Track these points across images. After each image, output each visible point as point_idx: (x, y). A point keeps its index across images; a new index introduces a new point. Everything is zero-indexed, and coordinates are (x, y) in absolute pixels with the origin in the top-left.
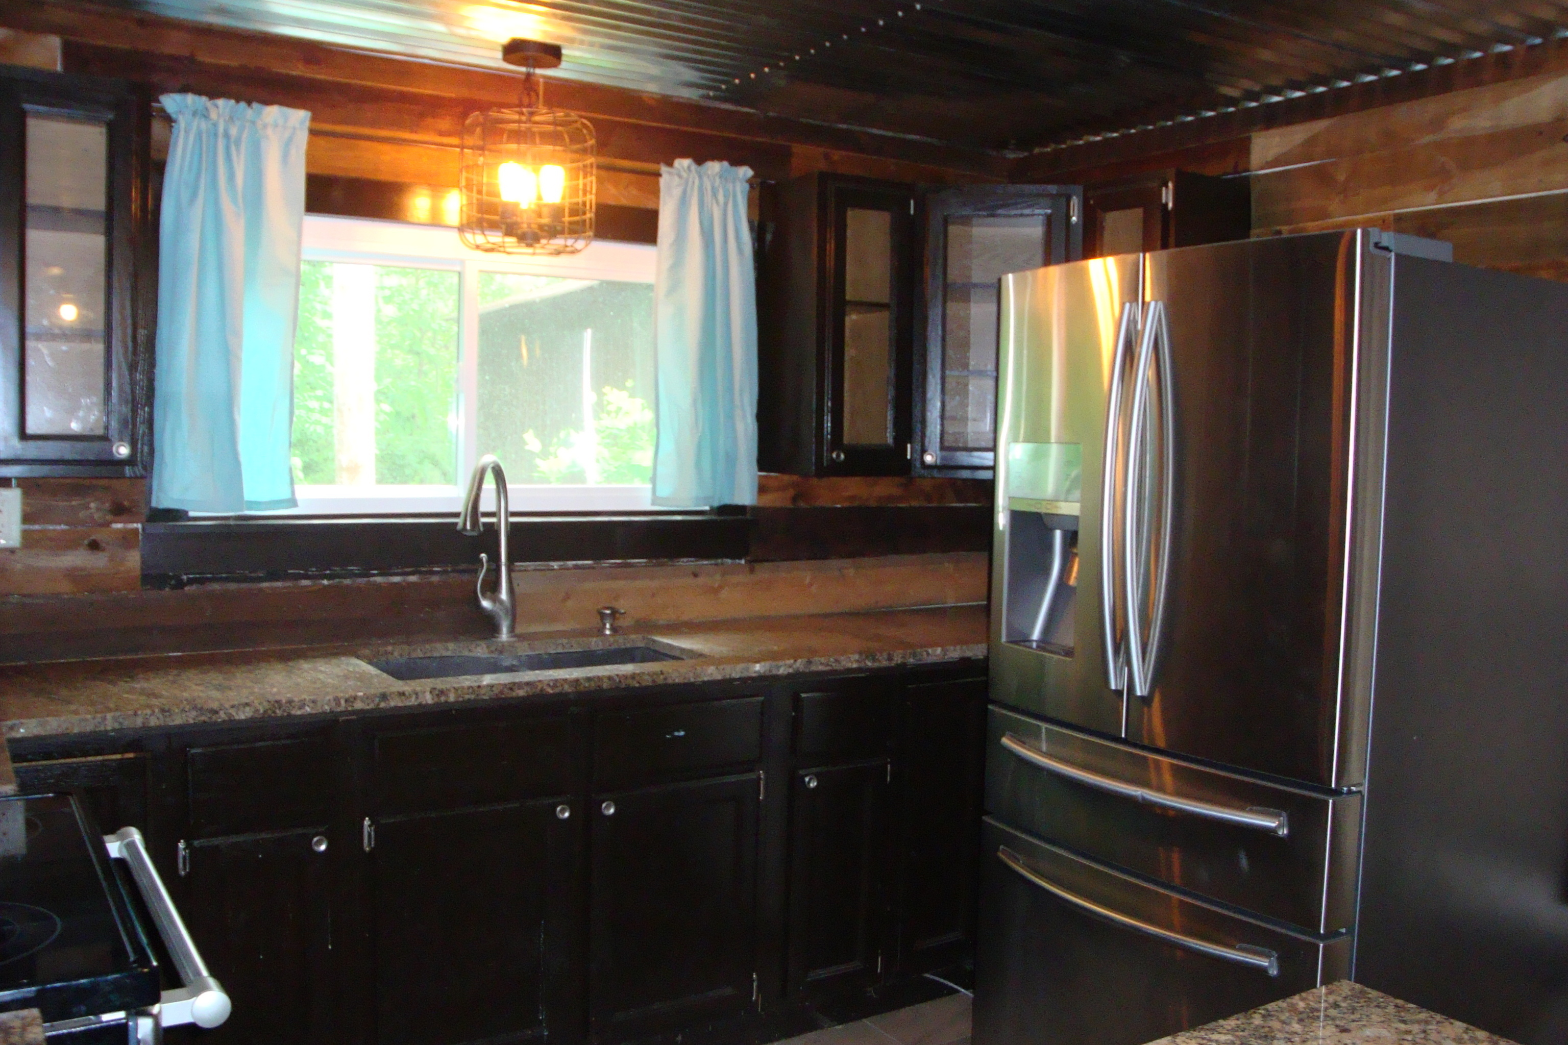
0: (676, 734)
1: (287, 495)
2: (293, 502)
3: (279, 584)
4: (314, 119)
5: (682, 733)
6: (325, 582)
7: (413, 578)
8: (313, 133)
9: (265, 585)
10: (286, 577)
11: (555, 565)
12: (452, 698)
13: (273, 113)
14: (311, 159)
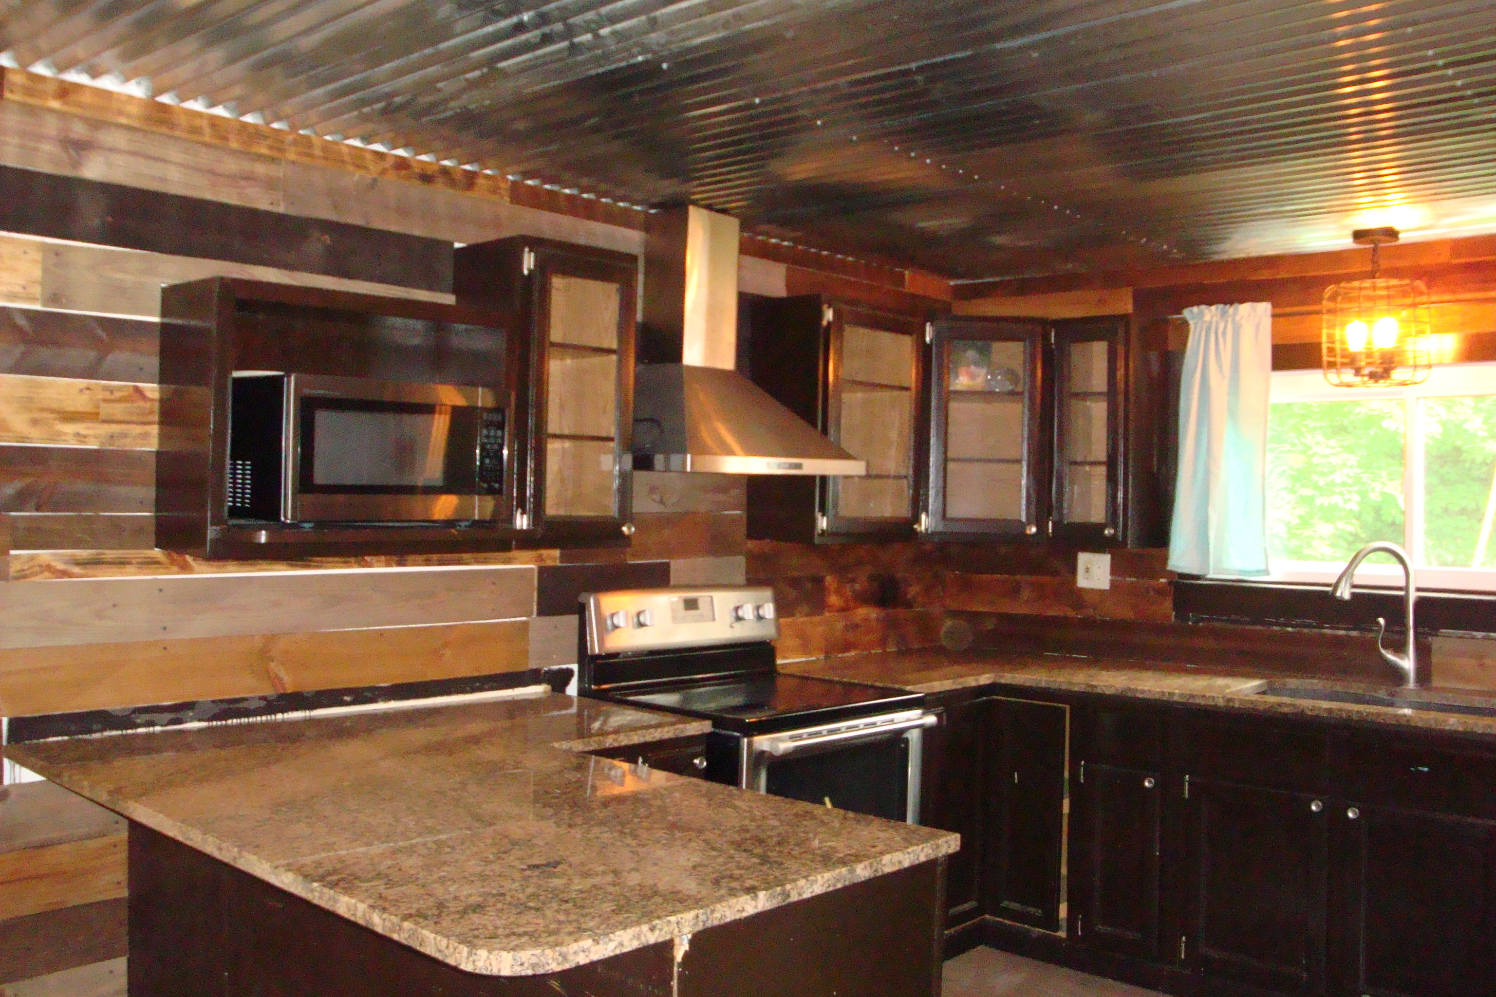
0: (1420, 768)
1: (1262, 567)
2: (1267, 572)
3: (1258, 627)
4: (1274, 306)
5: (1426, 769)
6: (1290, 629)
7: (1354, 633)
8: (1274, 316)
9: (1248, 627)
10: (1263, 623)
11: (1479, 635)
12: (1237, 705)
13: (1245, 308)
14: (1274, 336)
